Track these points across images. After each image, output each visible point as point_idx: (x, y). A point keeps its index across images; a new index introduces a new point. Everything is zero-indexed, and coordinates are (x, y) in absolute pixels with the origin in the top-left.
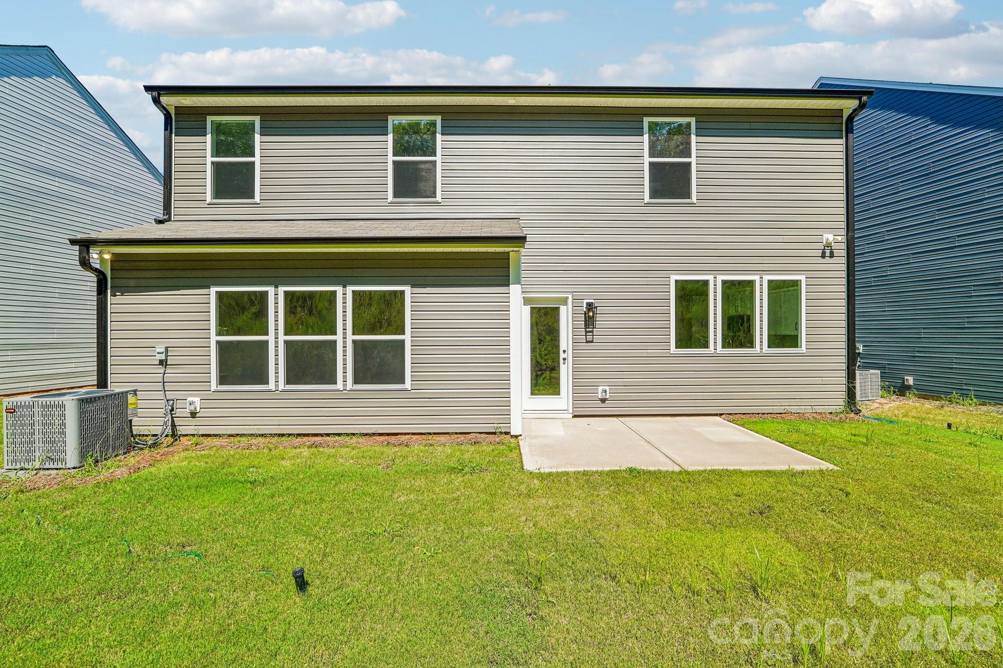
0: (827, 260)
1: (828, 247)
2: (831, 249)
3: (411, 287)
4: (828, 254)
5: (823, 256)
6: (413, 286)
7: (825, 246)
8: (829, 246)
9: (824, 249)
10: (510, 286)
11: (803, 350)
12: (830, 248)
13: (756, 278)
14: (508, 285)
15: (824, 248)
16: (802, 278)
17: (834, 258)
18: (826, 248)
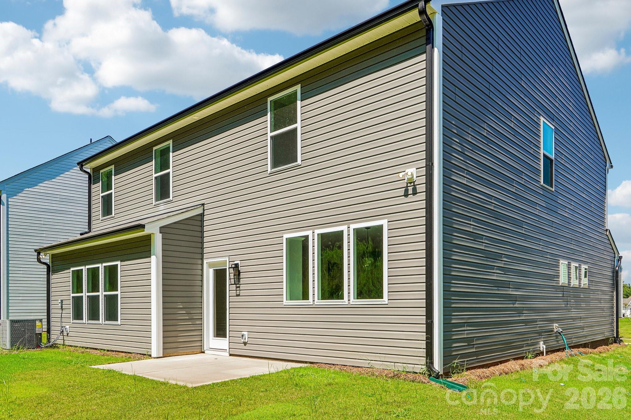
0: (411, 198)
1: (410, 183)
2: (414, 185)
3: (121, 262)
4: (410, 192)
5: (406, 195)
6: (121, 261)
7: (407, 183)
8: (412, 182)
9: (407, 187)
10: (152, 257)
11: (384, 301)
12: (412, 184)
13: (344, 228)
14: (150, 257)
15: (407, 185)
16: (384, 222)
17: (418, 194)
18: (409, 185)
